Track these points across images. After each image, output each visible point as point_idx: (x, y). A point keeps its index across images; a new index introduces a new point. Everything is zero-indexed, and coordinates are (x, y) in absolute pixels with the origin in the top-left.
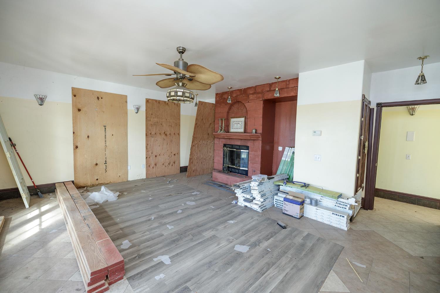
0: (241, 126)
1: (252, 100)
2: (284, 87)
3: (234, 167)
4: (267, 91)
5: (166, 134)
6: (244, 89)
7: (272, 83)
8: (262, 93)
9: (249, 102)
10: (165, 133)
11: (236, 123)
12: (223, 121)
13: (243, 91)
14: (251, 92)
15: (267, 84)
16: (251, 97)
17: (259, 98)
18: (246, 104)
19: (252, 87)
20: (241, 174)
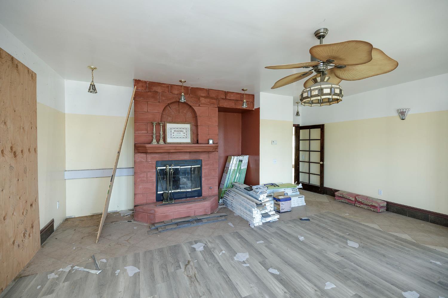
0: (185, 134)
1: (204, 104)
2: (239, 99)
3: (179, 192)
4: (223, 99)
5: (15, 153)
6: (192, 88)
7: (227, 92)
8: (217, 99)
9: (201, 105)
10: (14, 150)
11: (177, 130)
12: (154, 126)
13: (190, 89)
14: (203, 95)
15: (222, 91)
16: (203, 100)
17: (213, 104)
18: (196, 107)
19: (204, 89)
20: (190, 197)
